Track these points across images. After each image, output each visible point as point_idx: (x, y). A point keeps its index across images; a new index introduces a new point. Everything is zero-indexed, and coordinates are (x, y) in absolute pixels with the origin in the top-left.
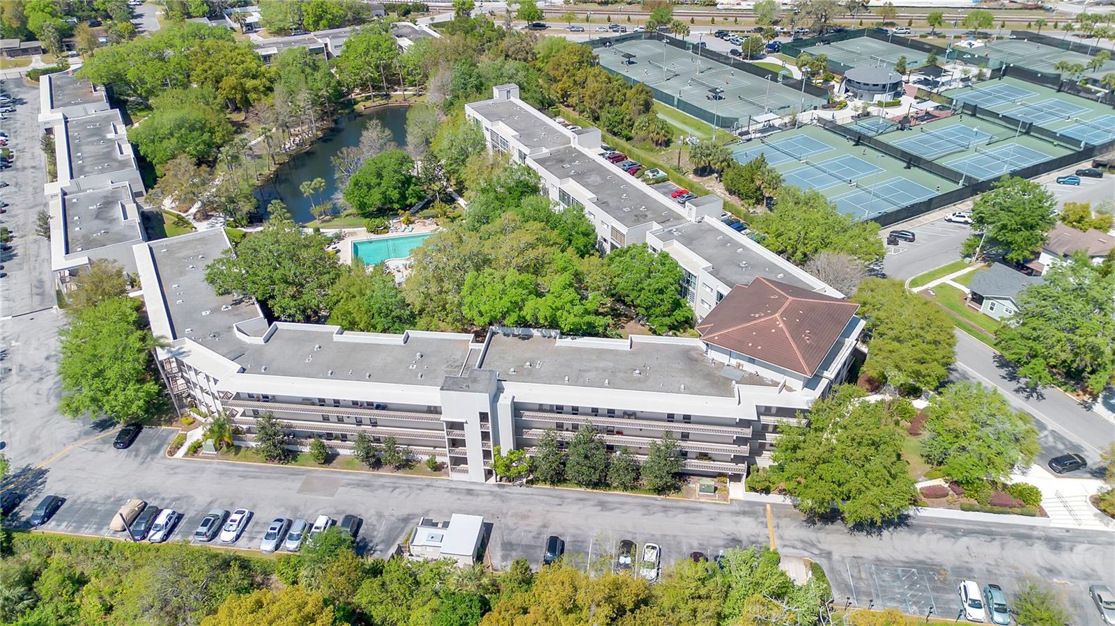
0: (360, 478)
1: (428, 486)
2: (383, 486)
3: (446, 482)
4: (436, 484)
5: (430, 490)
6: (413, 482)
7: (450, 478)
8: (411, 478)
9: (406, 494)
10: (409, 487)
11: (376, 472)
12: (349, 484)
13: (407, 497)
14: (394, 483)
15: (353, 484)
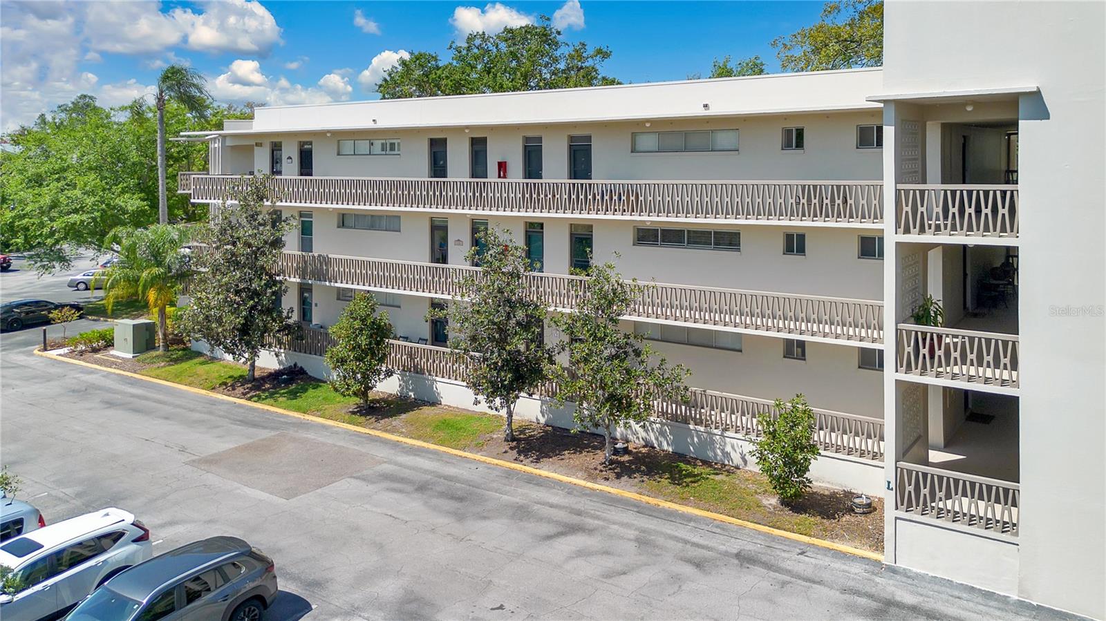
0: (451, 471)
1: (745, 559)
2: (521, 513)
3: (856, 569)
4: (791, 561)
5: (755, 579)
6: (668, 528)
7: (885, 558)
8: (670, 516)
9: (609, 563)
10: (638, 541)
11: (527, 468)
12: (386, 477)
13: (609, 575)
14: (579, 513)
15: (402, 480)
